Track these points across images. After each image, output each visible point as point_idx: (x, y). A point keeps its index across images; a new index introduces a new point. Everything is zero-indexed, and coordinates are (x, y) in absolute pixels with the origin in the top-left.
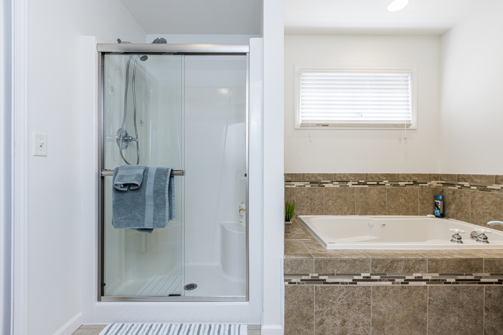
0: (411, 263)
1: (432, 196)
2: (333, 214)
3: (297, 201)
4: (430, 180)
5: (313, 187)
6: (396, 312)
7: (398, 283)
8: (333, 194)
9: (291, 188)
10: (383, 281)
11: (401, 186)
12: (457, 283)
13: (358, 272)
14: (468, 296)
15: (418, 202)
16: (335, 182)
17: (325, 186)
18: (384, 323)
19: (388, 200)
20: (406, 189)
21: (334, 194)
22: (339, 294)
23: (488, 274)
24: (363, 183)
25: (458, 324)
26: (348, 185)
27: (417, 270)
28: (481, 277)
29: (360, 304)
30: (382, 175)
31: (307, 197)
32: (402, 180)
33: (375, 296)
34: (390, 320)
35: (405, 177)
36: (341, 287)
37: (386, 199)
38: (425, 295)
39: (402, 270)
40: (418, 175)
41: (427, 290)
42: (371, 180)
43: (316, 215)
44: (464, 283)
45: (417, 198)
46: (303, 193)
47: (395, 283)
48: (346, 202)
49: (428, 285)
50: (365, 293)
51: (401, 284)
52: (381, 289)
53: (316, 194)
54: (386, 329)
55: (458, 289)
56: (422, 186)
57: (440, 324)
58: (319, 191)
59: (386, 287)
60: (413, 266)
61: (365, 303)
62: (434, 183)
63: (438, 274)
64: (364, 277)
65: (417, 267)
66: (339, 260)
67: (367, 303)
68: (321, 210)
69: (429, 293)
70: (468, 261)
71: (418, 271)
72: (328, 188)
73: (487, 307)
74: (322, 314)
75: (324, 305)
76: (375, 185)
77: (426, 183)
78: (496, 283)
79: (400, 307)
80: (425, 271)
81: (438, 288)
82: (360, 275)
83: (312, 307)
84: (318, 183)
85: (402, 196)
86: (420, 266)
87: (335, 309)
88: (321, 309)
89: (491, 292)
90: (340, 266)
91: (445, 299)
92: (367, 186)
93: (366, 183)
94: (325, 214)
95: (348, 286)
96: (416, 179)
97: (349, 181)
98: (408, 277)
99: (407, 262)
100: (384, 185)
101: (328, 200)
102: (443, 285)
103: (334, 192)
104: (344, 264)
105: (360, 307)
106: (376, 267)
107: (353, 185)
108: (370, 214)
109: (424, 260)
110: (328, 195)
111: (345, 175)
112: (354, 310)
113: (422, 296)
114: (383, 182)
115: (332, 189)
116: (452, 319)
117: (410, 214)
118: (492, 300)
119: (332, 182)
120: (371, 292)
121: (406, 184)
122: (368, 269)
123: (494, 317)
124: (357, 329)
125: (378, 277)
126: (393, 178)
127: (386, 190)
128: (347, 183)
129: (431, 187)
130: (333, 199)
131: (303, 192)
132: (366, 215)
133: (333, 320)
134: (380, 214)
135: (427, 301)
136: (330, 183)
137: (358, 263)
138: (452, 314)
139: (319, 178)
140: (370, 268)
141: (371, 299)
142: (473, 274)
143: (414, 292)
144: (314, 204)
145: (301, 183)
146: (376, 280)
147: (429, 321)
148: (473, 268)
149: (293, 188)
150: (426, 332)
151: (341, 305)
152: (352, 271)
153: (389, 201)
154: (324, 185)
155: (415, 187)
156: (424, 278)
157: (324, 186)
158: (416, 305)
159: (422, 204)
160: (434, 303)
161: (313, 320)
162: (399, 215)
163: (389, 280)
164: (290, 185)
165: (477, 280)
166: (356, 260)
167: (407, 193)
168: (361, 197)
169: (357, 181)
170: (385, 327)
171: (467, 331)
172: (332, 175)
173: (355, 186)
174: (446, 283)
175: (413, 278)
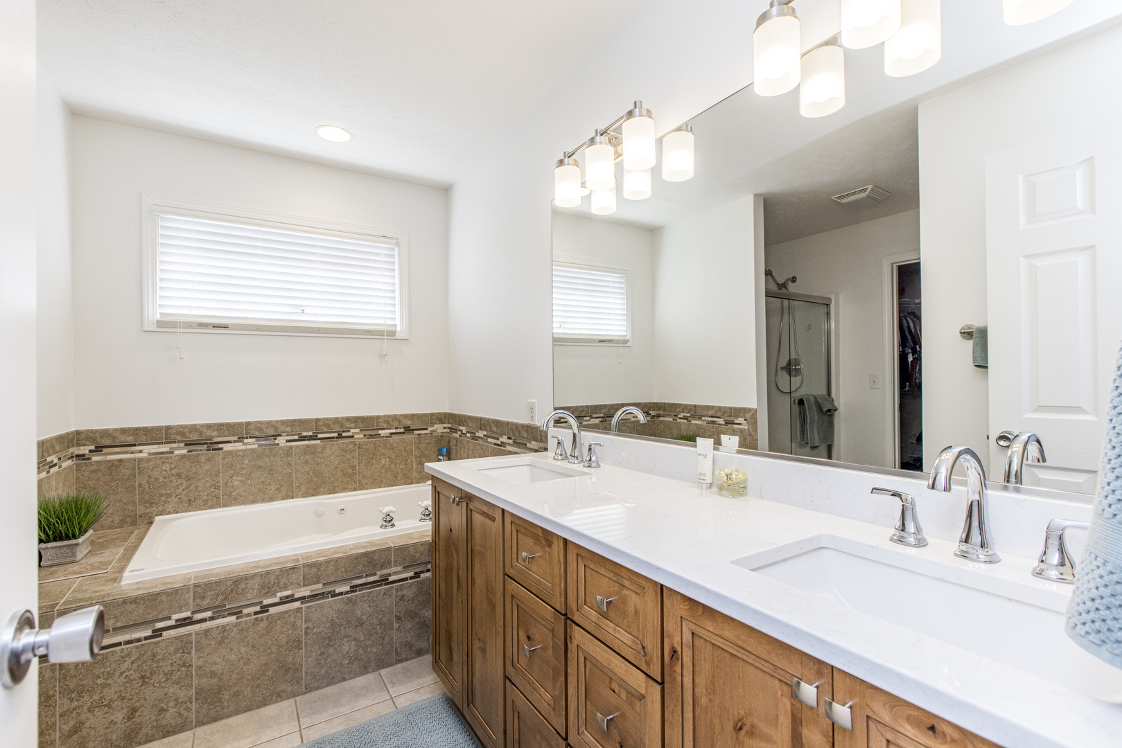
0: (272, 578)
1: (436, 449)
2: (244, 503)
3: (149, 487)
4: (433, 424)
5: (194, 453)
6: (245, 664)
7: (248, 615)
8: (243, 463)
9: (134, 459)
10: (218, 617)
11: (383, 437)
12: (352, 592)
13: (166, 614)
14: (370, 606)
15: (412, 461)
16: (247, 438)
17: (225, 449)
18: (220, 689)
19: (359, 463)
20: (391, 442)
21: (247, 462)
22: (119, 664)
23: (399, 568)
24: (309, 436)
25: (355, 651)
26: (276, 442)
27: (283, 586)
28: (390, 575)
29: (169, 669)
30: (348, 419)
31: (179, 475)
32: (385, 426)
33: (202, 648)
34: (234, 681)
35: (390, 420)
36: (125, 651)
37: (356, 462)
38: (299, 623)
39: (255, 592)
40: (413, 416)
41: (301, 613)
42: (325, 430)
43: (202, 510)
44: (363, 589)
45: (412, 454)
46: (166, 467)
47: (242, 616)
48: (274, 475)
49: (303, 606)
50: (180, 648)
51: (254, 615)
52: (214, 633)
53: (201, 467)
54: (226, 697)
55: (353, 600)
56: (419, 435)
57: (326, 660)
58: (209, 460)
59: (224, 628)
60: (276, 581)
61: (179, 665)
62: (439, 428)
63: (321, 584)
64: (177, 621)
65: (284, 580)
66: (120, 602)
67: (184, 665)
68: (215, 499)
69: (305, 618)
70: (370, 555)
71: (285, 587)
72: (231, 452)
73: (399, 615)
74: (77, 713)
75: (83, 694)
76: (334, 438)
77: (427, 429)
78: (411, 578)
79: (253, 653)
80: (299, 584)
81: (321, 606)
82: (169, 618)
83: (50, 706)
84: (207, 443)
85: (384, 455)
86: (288, 579)
87: (110, 694)
88: (75, 704)
89: (405, 592)
90: (121, 613)
91: (333, 620)
92: (318, 442)
93: (317, 436)
94: (224, 506)
95: (142, 645)
96: (408, 423)
97: (280, 435)
98: (266, 602)
99: (265, 577)
100: (353, 436)
101: (231, 477)
102: (330, 599)
103: (245, 458)
104: (133, 606)
105: (169, 675)
106: (204, 598)
107: (288, 441)
108: (325, 493)
109: (296, 568)
110: (231, 466)
111: (270, 424)
112: (156, 684)
113: (294, 624)
114: (349, 431)
115: (241, 453)
116: (346, 648)
117: (399, 483)
118: (406, 603)
119: (240, 439)
120: (192, 642)
121: (391, 434)
122: (187, 604)
123: (409, 626)
124: (162, 716)
125: (209, 614)
126: (369, 424)
127: (355, 445)
128: (275, 439)
129: (434, 434)
130: (244, 472)
131: (168, 465)
132: (316, 495)
133: (107, 715)
134: (344, 489)
135: (301, 631)
136: (235, 442)
137: (164, 598)
138: (345, 640)
139: (209, 433)
140: (191, 601)
141: (193, 656)
142: (378, 573)
143: (279, 622)
144: (197, 487)
145: (161, 446)
146: (204, 620)
147: (306, 662)
148: (377, 564)
149: (140, 460)
150: (302, 679)
151: (125, 683)
152: (151, 616)
153: (361, 465)
154: (220, 446)
155: (408, 437)
156: (296, 596)
157: (221, 449)
158: (283, 642)
159: (420, 463)
160: (315, 630)
161: (55, 731)
162: (381, 487)
163: (230, 615)
164: (132, 453)
165: (384, 581)
166: (158, 594)
167: (393, 449)
168: (307, 462)
169: (298, 434)
170: (223, 694)
171: (369, 658)
172: (240, 425)
173: (292, 444)
174: (334, 595)
175: (276, 600)
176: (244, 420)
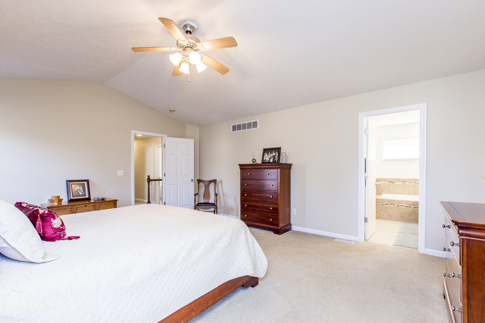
2: (399, 194)
3: (381, 189)
5: (390, 183)
6: (395, 213)
9: (379, 184)
16: (400, 182)
18: (391, 216)
21: (399, 186)
31: (387, 187)
38: (404, 210)
39: (397, 203)
47: (395, 206)
48: (406, 190)
49: (405, 207)
51: (397, 206)
53: (391, 186)
59: (392, 207)
60: (400, 202)
64: (385, 204)
65: (402, 202)
69: (406, 210)
71: (402, 203)
72: (396, 184)
84: (392, 182)
94: (395, 194)
98: (399, 205)
99: (398, 201)
101: (397, 189)
105: (384, 211)
109: (404, 201)
110: (396, 187)
111: (404, 179)
115: (398, 184)
116: (413, 217)
119: (398, 182)
120: (387, 208)
122: (387, 202)
124: (383, 216)
125: (390, 204)
128: (406, 182)
130: (399, 188)
131: (385, 185)
139: (392, 180)
141: (388, 210)
143: (401, 209)
144: (390, 190)
145: (384, 182)
147: (405, 217)
149: (381, 184)
150: (405, 219)
154: (394, 183)
156: (404, 205)
158: (402, 212)
160: (407, 212)
163: (393, 205)
164: (379, 182)
172: (398, 179)
173: (410, 184)
174: (411, 207)
175: (400, 205)
176: (399, 178)
